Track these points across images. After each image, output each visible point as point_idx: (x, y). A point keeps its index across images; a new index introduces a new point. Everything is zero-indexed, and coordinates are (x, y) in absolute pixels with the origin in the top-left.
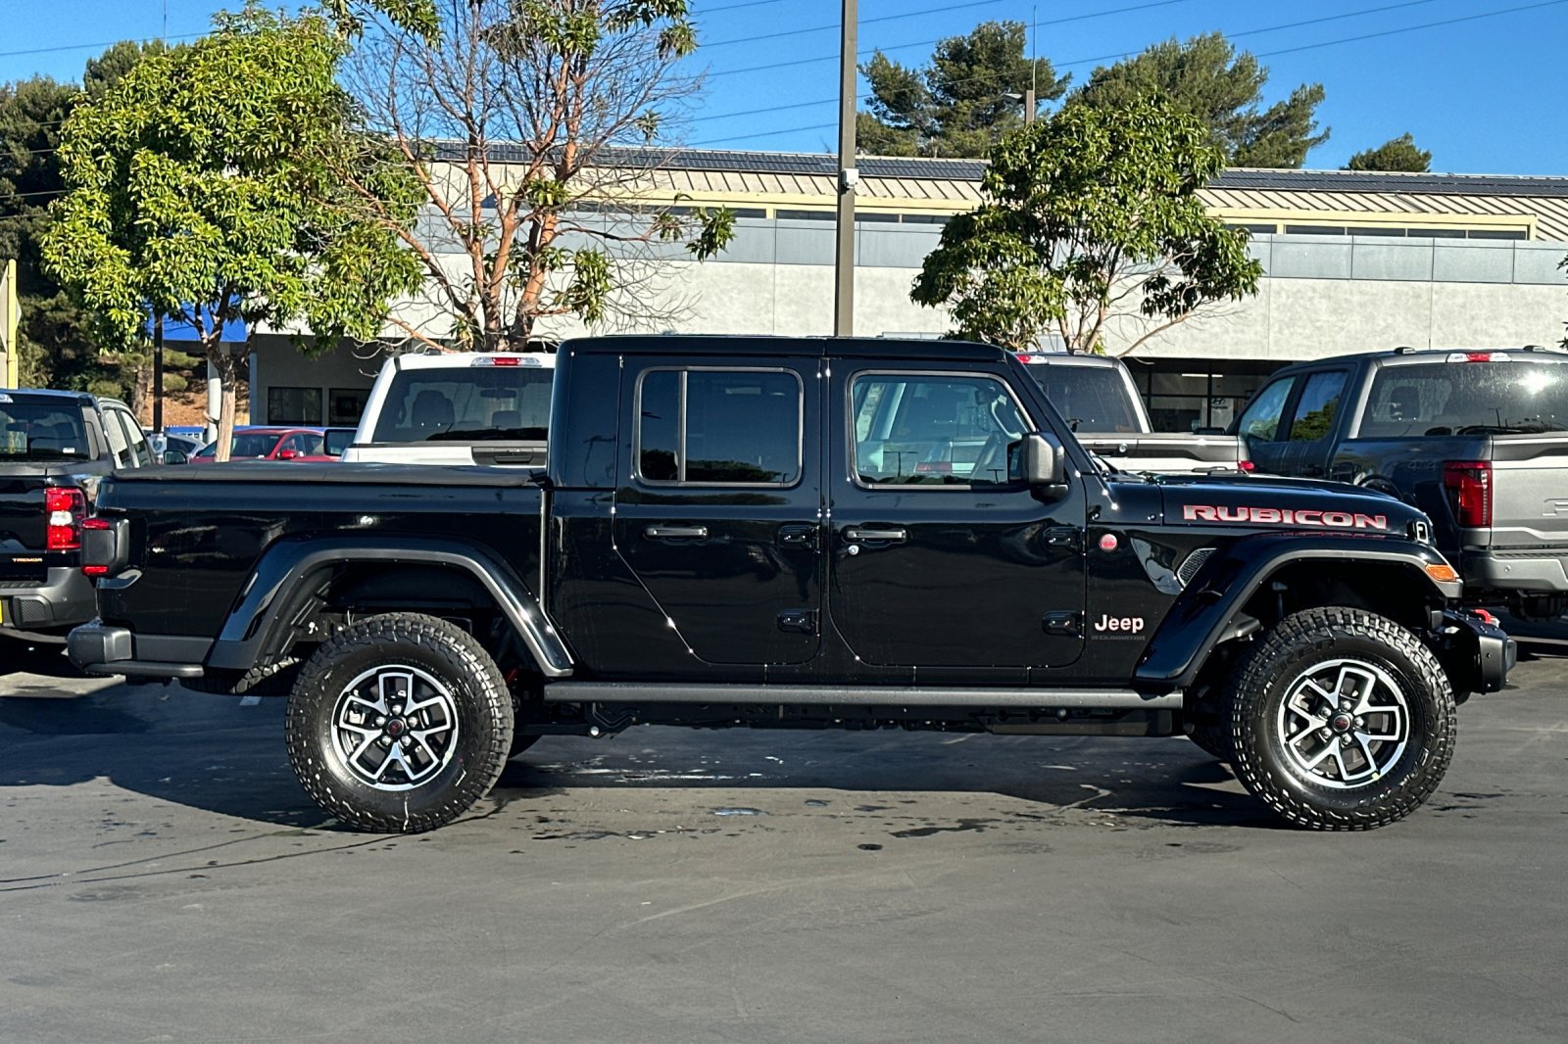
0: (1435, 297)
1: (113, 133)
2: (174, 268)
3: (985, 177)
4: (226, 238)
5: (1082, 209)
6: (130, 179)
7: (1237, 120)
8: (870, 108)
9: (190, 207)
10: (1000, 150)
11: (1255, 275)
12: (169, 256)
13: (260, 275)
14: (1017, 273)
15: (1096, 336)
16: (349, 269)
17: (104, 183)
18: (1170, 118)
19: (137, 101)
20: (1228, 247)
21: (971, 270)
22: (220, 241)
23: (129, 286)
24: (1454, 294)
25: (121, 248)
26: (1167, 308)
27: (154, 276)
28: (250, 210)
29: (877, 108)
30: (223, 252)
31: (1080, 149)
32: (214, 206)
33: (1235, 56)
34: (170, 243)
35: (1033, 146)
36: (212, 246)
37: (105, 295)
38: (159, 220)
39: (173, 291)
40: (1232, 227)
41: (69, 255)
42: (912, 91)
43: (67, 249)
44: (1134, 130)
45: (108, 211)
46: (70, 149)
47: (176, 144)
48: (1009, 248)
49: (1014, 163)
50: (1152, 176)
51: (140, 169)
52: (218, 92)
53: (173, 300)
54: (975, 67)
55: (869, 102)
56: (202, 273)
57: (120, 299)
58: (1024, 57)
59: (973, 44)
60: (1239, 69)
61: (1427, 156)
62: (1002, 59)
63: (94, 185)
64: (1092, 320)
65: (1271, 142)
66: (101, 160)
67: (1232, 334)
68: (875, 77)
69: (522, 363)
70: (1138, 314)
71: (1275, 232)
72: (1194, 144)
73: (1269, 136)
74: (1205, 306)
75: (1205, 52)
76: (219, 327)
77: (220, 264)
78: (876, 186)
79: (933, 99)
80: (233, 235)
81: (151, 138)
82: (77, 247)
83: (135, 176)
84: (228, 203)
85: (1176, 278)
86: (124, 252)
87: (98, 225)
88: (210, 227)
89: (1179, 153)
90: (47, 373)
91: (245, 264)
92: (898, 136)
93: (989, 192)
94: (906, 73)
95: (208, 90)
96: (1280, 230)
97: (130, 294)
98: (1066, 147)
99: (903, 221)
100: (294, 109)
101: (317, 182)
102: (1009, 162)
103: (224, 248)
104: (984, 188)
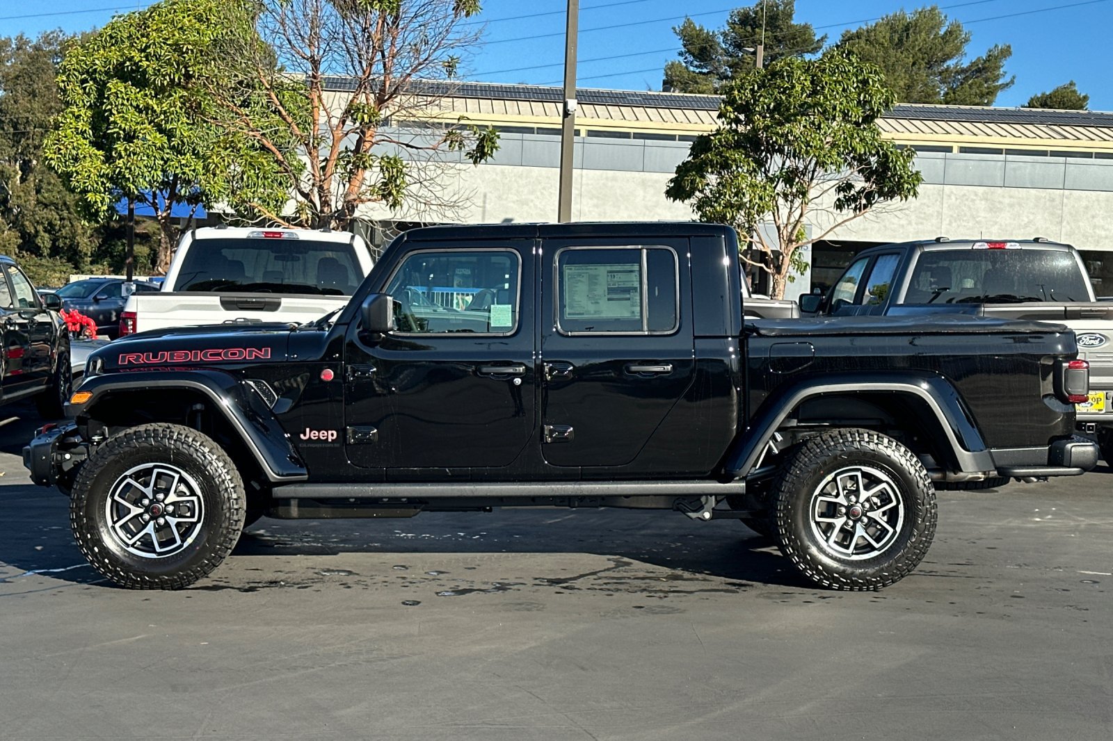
0: (1065, 200)
1: (94, 67)
2: (132, 164)
3: (720, 108)
4: (170, 144)
5: (788, 132)
6: (105, 101)
7: (947, 70)
8: (681, 59)
9: (146, 121)
10: (732, 89)
11: (916, 182)
12: (129, 156)
13: (194, 171)
14: (740, 179)
15: (799, 225)
16: (216, 166)
17: (88, 104)
18: (856, 67)
19: (113, 45)
20: (896, 162)
21: (708, 175)
22: (166, 146)
23: (102, 177)
24: (1079, 199)
25: (98, 150)
26: (853, 205)
27: (118, 169)
28: (188, 124)
29: (686, 58)
30: (167, 153)
31: (789, 89)
32: (162, 120)
33: (947, 23)
34: (130, 146)
35: (756, 86)
36: (159, 149)
37: (85, 183)
38: (124, 130)
39: (131, 180)
40: (902, 147)
41: (61, 154)
42: (711, 46)
43: (60, 149)
44: (830, 76)
45: (90, 123)
46: (65, 79)
47: (137, 76)
48: (735, 160)
49: (741, 98)
50: (841, 109)
51: (111, 94)
52: (167, 39)
53: (132, 187)
54: (757, 30)
55: (681, 54)
56: (152, 168)
57: (95, 186)
58: (792, 22)
59: (756, 13)
60: (949, 33)
61: (1085, 98)
62: (777, 24)
63: (81, 104)
64: (797, 214)
65: (970, 86)
66: (86, 87)
67: (914, 226)
68: (685, 36)
69: (285, 236)
70: (831, 209)
71: (951, 151)
72: (873, 86)
73: (970, 82)
74: (880, 204)
75: (925, 20)
76: (169, 207)
77: (166, 163)
78: (665, 114)
79: (727, 52)
80: (175, 142)
81: (121, 73)
82: (67, 148)
83: (108, 98)
84: (172, 119)
85: (860, 184)
86: (101, 152)
87: (83, 133)
88: (159, 136)
89: (861, 93)
90: (98, 238)
91: (183, 162)
92: (700, 79)
93: (724, 119)
94: (708, 33)
95: (159, 37)
96: (955, 150)
97: (102, 183)
98: (779, 87)
99: (679, 140)
100: (184, 50)
101: (200, 104)
102: (737, 98)
103: (168, 151)
104: (719, 117)
